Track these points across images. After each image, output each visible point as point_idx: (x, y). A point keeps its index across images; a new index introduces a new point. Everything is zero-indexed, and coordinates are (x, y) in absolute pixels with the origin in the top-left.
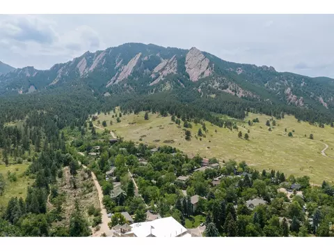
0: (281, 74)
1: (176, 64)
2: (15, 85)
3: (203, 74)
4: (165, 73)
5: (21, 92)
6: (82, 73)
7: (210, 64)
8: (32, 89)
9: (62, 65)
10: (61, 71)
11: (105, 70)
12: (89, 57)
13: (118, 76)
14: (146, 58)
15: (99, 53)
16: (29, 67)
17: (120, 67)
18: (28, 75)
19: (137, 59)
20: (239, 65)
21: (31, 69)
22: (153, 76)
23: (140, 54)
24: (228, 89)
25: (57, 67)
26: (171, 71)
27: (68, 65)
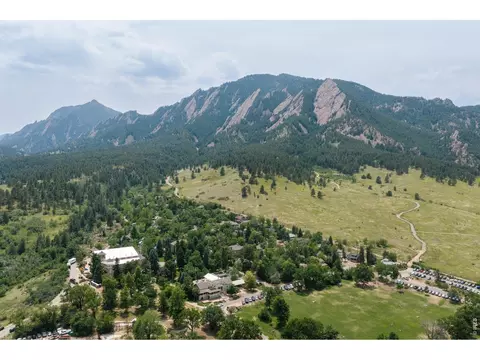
0: (463, 109)
1: (302, 102)
2: (112, 135)
3: (334, 114)
4: (286, 115)
5: (116, 144)
6: (189, 118)
7: (346, 101)
8: (130, 140)
9: (168, 108)
10: (165, 115)
11: (216, 112)
12: (200, 96)
13: (229, 120)
14: (268, 96)
15: (212, 90)
16: (131, 112)
17: (236, 108)
18: (129, 122)
19: (254, 97)
20: (399, 99)
21: (133, 114)
22: (272, 119)
23: (259, 90)
24: (362, 135)
25: (162, 110)
26: (295, 111)
27: (174, 107)
